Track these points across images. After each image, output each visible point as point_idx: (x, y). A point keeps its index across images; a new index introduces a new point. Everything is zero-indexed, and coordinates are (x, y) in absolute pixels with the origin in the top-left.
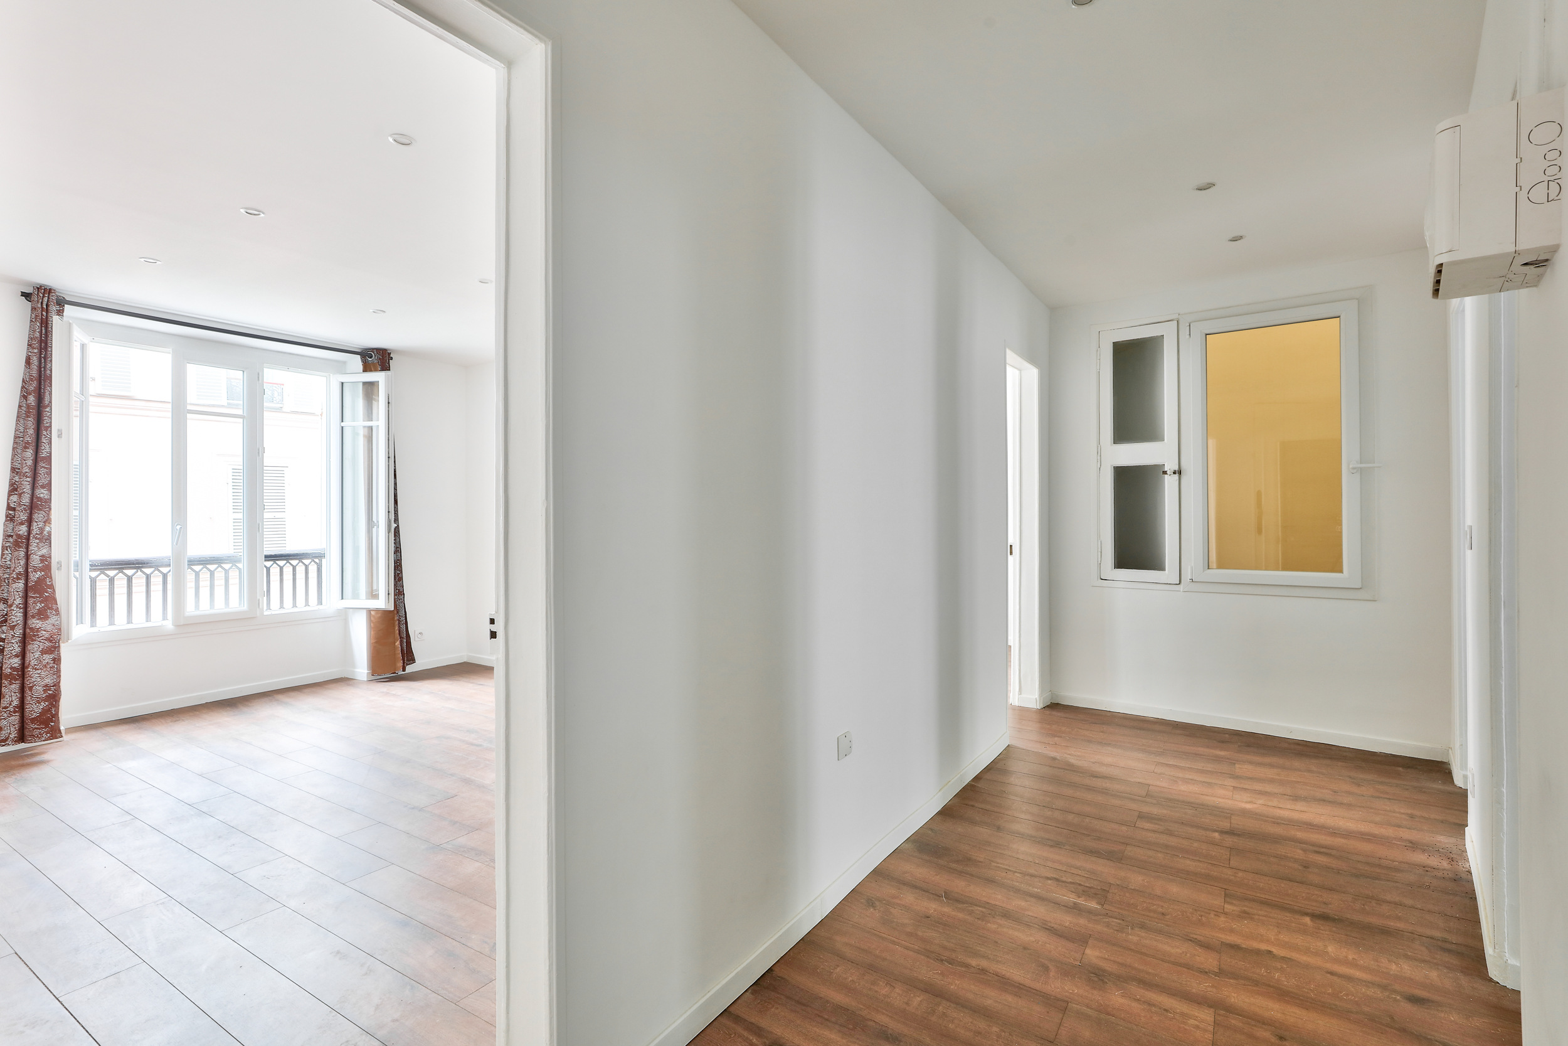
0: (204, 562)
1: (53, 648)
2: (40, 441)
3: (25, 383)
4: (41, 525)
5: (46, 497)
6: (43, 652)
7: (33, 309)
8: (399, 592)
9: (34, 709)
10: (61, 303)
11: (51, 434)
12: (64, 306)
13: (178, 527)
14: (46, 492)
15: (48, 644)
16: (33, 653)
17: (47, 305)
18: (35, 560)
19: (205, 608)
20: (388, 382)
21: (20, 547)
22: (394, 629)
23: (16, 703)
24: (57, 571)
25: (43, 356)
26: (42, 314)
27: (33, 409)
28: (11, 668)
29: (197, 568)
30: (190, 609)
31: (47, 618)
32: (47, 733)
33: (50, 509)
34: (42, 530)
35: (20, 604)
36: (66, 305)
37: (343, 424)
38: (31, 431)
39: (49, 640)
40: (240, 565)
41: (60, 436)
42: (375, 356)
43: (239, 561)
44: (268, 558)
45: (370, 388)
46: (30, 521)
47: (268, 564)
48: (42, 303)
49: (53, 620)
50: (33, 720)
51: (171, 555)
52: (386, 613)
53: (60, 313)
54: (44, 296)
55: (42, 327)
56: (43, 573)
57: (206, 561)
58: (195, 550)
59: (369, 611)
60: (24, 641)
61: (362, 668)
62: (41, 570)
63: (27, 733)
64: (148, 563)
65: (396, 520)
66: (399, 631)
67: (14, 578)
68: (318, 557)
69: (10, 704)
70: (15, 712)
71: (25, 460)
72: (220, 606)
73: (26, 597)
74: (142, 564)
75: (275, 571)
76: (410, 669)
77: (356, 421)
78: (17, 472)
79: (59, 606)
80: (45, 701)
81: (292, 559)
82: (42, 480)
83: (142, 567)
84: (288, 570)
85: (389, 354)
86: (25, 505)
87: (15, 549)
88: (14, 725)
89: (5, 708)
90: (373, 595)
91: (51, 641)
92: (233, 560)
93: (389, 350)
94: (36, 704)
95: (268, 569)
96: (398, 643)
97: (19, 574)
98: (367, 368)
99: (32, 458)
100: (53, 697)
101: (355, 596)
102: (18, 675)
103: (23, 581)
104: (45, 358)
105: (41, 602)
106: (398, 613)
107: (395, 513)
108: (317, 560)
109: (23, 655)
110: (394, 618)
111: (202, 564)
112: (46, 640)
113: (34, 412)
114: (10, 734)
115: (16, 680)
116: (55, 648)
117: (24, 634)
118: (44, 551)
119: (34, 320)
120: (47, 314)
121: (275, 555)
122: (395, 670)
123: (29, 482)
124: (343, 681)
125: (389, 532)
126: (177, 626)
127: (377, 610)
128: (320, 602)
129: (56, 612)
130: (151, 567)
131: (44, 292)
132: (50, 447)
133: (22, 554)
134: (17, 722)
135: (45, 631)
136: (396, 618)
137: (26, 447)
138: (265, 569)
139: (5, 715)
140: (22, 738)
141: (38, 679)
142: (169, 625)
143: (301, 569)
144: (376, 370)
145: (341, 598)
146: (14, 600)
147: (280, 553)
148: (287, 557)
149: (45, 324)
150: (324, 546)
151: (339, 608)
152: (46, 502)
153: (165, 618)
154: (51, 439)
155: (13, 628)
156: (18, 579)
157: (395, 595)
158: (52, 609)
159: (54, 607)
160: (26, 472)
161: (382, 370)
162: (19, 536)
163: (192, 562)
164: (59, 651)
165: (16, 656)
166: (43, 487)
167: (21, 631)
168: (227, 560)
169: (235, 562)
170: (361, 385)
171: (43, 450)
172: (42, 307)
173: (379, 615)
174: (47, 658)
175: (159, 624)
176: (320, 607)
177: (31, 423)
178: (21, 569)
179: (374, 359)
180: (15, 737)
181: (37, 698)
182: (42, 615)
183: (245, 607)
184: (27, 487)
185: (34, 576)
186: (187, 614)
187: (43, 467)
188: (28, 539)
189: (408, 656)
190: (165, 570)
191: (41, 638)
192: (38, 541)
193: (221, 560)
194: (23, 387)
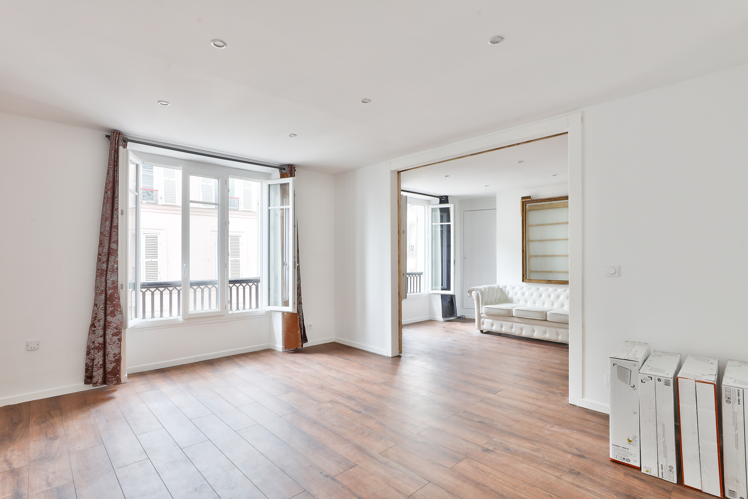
0: (199, 284)
1: (118, 333)
2: (113, 217)
3: (107, 185)
4: (112, 263)
5: (115, 248)
6: (113, 335)
7: (111, 144)
8: (299, 303)
9: (110, 367)
10: (125, 141)
11: (118, 213)
12: (127, 142)
13: (185, 265)
14: (115, 245)
15: (116, 331)
16: (108, 335)
17: (118, 141)
18: (109, 284)
19: (199, 309)
20: (294, 183)
21: (103, 276)
22: (297, 323)
23: (101, 363)
24: (121, 289)
25: (115, 170)
26: (115, 146)
27: (110, 199)
28: (99, 343)
29: (195, 287)
30: (191, 310)
31: (115, 316)
32: (115, 380)
33: (118, 255)
34: (113, 266)
35: (102, 308)
36: (128, 142)
37: (269, 208)
38: (109, 211)
39: (116, 328)
40: (216, 286)
41: (122, 214)
42: (287, 169)
43: (216, 284)
44: (231, 282)
45: (284, 187)
46: (108, 261)
47: (231, 285)
48: (115, 140)
49: (118, 316)
50: (109, 373)
51: (181, 280)
52: (292, 315)
53: (125, 146)
54: (116, 136)
55: (115, 153)
56: (113, 290)
57: (199, 283)
58: (193, 278)
59: (283, 313)
60: (105, 328)
61: (279, 346)
62: (112, 289)
63: (107, 380)
64: (170, 285)
65: (298, 262)
66: (300, 325)
67: (100, 293)
68: (256, 281)
69: (98, 363)
70: (101, 368)
71: (105, 227)
72: (206, 309)
73: (106, 304)
74: (167, 285)
75: (234, 289)
76: (305, 345)
77: (277, 206)
78: (103, 234)
79: (121, 309)
80: (114, 362)
81: (243, 283)
82: (113, 239)
83: (168, 287)
84: (241, 288)
85: (295, 168)
86: (105, 252)
87: (100, 277)
88: (100, 375)
89: (96, 365)
90: (286, 304)
91: (117, 329)
92: (212, 283)
93: (295, 165)
94: (110, 364)
95: (231, 288)
96: (299, 332)
97: (102, 291)
98: (283, 176)
99: (109, 226)
100: (118, 361)
101: (276, 304)
102: (102, 347)
103: (104, 295)
104: (116, 171)
105: (112, 307)
106: (299, 314)
107: (297, 258)
108: (256, 284)
109: (104, 335)
110: (297, 317)
111: (197, 285)
112: (114, 328)
113: (110, 200)
114: (98, 380)
115: (101, 350)
116: (120, 333)
117: (105, 324)
118: (114, 278)
119: (111, 150)
120: (118, 146)
121: (234, 280)
122: (297, 347)
123: (107, 239)
124: (269, 351)
125: (295, 268)
126: (185, 319)
127: (288, 313)
128: (257, 307)
129: (120, 312)
130: (172, 287)
131: (116, 134)
132: (118, 220)
133: (103, 280)
134: (102, 373)
135: (114, 323)
136: (298, 317)
137: (106, 220)
138: (229, 288)
139: (96, 369)
140: (104, 382)
141: (111, 350)
142: (180, 318)
143: (247, 288)
144: (287, 177)
145: (268, 305)
146: (100, 305)
147: (237, 279)
148: (240, 282)
149: (117, 152)
150: (259, 276)
151: (267, 310)
152: (115, 251)
153: (179, 315)
154: (118, 215)
155: (99, 321)
156: (102, 293)
157: (298, 304)
158: (118, 311)
159: (119, 309)
160: (106, 234)
161: (291, 176)
162: (102, 270)
163: (192, 284)
164: (121, 335)
165: (101, 337)
166: (114, 242)
167: (103, 323)
168: (210, 283)
169: (214, 284)
170: (279, 186)
171: (114, 222)
172: (115, 143)
173: (289, 315)
174: (115, 338)
175: (176, 318)
176: (257, 309)
177: (109, 206)
178: (103, 289)
179: (287, 171)
180: (101, 382)
181: (110, 361)
182: (113, 314)
183: (219, 310)
184: (106, 243)
185: (110, 292)
186: (190, 313)
187: (114, 231)
188: (107, 272)
189: (304, 339)
190: (179, 288)
191: (112, 327)
192: (111, 273)
193: (207, 283)
194: (106, 187)
